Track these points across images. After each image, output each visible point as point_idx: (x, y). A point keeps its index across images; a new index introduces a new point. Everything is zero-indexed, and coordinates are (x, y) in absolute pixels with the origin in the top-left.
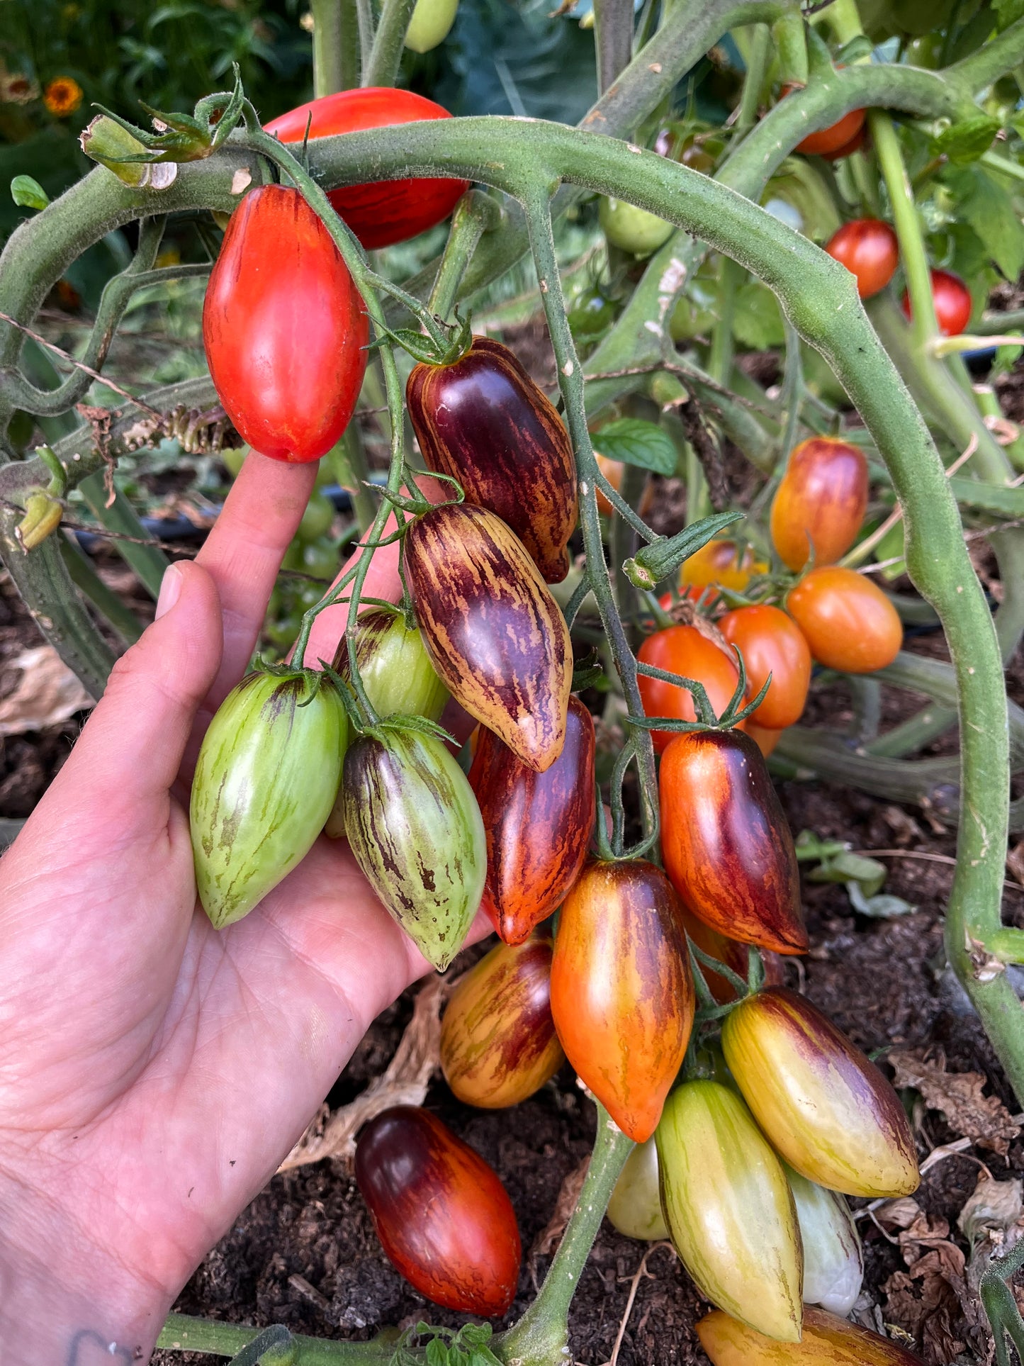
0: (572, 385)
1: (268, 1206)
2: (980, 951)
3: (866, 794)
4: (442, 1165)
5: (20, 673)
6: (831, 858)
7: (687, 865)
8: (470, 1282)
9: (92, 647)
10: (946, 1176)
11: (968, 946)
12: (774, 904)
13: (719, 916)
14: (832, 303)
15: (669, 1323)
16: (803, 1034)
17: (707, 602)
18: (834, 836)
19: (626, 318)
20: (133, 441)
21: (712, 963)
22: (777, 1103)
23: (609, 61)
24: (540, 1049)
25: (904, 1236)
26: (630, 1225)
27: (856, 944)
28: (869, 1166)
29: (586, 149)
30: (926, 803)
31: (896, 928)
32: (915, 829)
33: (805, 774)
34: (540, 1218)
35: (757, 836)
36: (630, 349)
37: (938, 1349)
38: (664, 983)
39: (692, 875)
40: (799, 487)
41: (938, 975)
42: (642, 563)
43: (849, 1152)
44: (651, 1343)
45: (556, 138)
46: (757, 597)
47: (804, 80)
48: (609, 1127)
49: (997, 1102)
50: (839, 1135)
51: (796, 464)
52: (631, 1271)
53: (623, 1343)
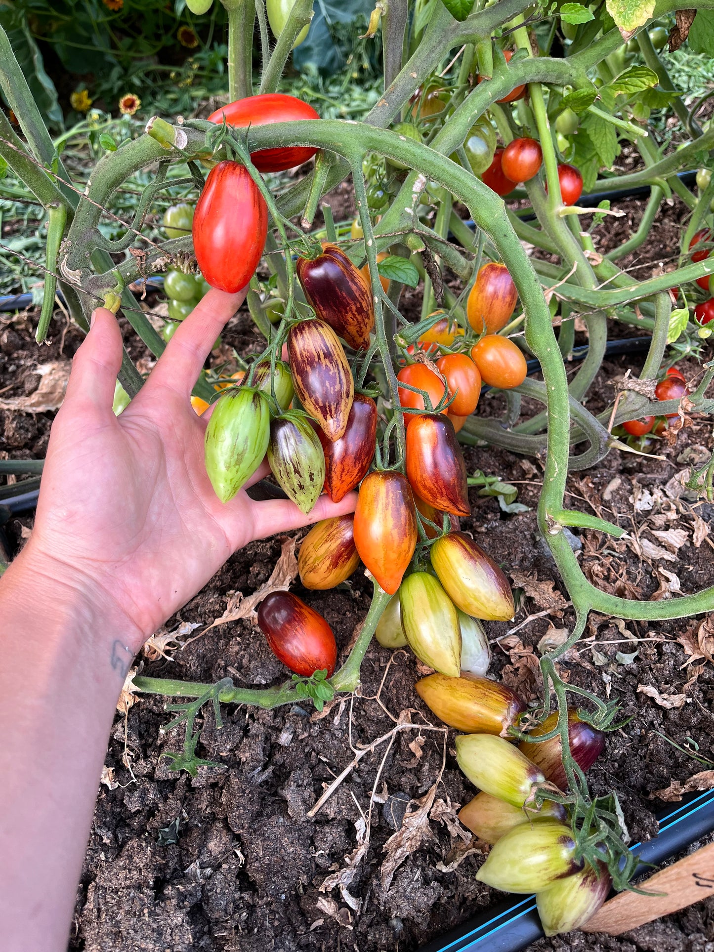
0: (371, 251)
1: (213, 640)
2: (551, 519)
3: (512, 453)
4: (301, 613)
5: (40, 377)
6: (491, 484)
7: (417, 475)
8: (315, 661)
9: (128, 367)
10: (534, 628)
11: (547, 518)
12: (454, 491)
13: (430, 497)
14: (492, 214)
15: (404, 683)
16: (466, 550)
17: (432, 351)
18: (493, 473)
19: (395, 205)
20: (155, 267)
21: (427, 521)
22: (454, 579)
23: (390, 65)
24: (348, 558)
25: (512, 651)
26: (386, 640)
27: (500, 525)
28: (492, 604)
29: (381, 138)
30: (539, 456)
31: (521, 518)
32: (535, 471)
33: (482, 443)
34: (344, 642)
35: (448, 462)
36: (397, 222)
37: (524, 697)
38: (403, 522)
39: (419, 478)
40: (482, 290)
41: (538, 538)
42: (401, 336)
43: (483, 599)
44: (395, 691)
45: (366, 133)
46: (457, 349)
47: (491, 76)
48: (379, 591)
49: (559, 593)
50: (479, 592)
51: (481, 277)
52: (387, 662)
53: (382, 691)
